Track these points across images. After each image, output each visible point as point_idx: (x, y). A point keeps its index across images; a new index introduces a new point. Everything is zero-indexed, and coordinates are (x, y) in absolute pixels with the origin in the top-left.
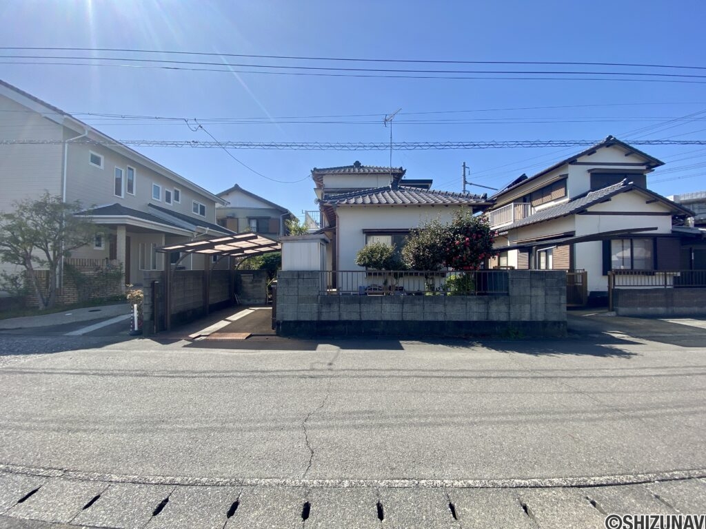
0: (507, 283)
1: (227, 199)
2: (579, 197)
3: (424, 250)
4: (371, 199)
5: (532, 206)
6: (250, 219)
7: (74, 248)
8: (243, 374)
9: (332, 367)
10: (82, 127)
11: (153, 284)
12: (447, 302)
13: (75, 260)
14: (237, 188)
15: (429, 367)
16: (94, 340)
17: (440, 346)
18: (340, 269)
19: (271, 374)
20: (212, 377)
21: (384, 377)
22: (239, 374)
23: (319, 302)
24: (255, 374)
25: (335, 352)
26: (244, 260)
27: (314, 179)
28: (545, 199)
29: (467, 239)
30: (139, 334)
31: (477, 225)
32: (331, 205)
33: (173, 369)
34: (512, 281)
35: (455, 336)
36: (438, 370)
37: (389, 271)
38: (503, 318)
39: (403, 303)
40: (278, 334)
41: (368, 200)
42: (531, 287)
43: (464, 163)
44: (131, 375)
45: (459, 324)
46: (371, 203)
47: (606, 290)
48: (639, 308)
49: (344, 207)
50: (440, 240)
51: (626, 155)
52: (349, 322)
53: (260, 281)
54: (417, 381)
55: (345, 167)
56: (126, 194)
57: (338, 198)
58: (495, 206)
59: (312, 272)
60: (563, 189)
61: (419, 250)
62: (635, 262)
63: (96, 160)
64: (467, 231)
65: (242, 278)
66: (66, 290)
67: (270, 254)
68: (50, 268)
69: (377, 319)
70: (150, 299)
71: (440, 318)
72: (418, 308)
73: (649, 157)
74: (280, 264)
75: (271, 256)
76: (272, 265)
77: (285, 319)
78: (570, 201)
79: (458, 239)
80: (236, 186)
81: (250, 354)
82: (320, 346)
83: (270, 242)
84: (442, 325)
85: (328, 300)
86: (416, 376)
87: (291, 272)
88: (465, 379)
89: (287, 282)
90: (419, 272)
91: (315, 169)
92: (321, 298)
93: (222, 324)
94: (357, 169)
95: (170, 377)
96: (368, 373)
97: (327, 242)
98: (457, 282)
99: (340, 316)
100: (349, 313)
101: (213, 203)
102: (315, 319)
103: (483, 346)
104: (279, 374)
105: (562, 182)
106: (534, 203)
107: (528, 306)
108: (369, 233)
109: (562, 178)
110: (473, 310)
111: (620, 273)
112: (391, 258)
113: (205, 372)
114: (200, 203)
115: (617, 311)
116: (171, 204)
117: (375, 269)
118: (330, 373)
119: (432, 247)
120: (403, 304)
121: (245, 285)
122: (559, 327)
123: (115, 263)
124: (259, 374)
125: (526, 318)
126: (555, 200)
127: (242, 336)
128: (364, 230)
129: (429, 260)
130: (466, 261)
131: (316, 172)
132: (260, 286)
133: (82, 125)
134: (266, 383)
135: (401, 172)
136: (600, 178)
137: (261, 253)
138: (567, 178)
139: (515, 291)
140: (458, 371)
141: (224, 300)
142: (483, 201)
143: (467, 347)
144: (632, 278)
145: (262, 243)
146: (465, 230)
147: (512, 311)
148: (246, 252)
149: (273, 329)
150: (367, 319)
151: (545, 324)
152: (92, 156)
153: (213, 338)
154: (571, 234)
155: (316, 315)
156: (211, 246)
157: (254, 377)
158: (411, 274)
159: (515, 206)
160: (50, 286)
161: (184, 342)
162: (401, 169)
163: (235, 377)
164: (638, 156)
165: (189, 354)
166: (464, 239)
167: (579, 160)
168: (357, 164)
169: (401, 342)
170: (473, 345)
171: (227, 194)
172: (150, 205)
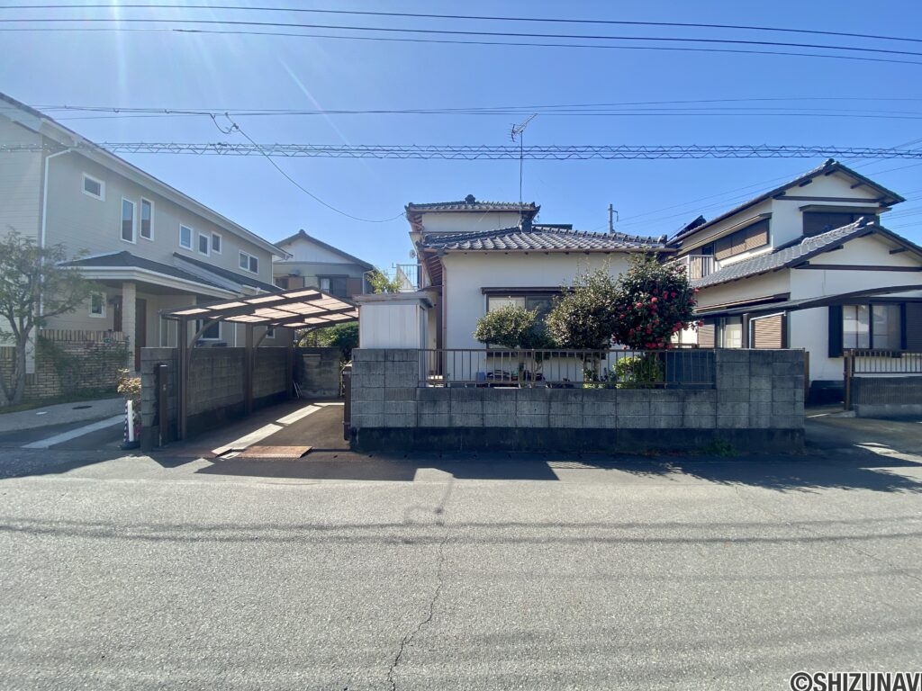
0: (713, 369)
1: (289, 250)
2: (789, 245)
3: (585, 317)
4: (494, 243)
5: (716, 260)
6: (320, 278)
7: (54, 314)
8: (284, 534)
9: (442, 517)
10: (70, 137)
11: (157, 370)
12: (619, 399)
13: (56, 332)
14: (302, 236)
15: (612, 519)
16: (62, 457)
17: (615, 471)
18: (449, 347)
19: (335, 533)
20: (228, 540)
21: (538, 541)
22: (277, 533)
23: (418, 397)
24: (306, 533)
25: (446, 484)
26: (306, 333)
27: (409, 220)
28: (736, 249)
29: (654, 299)
30: (135, 448)
31: (668, 278)
32: (435, 250)
33: (164, 521)
34: (721, 366)
35: (632, 453)
36: (630, 525)
37: (527, 351)
38: (706, 423)
39: (550, 400)
40: (353, 449)
41: (489, 244)
42: (751, 375)
43: (611, 205)
44: (85, 534)
45: (638, 434)
46: (496, 248)
47: (842, 378)
48: (887, 406)
49: (454, 254)
50: (612, 300)
51: (852, 187)
52: (465, 431)
53: (330, 364)
54: (600, 552)
55: (452, 203)
56: (138, 238)
57: (446, 242)
58: (680, 253)
59: (407, 350)
60: (765, 234)
61: (577, 316)
62: (875, 339)
63: (93, 188)
64: (654, 287)
65: (305, 359)
66: (42, 376)
67: (347, 324)
68: (17, 344)
69: (510, 424)
70: (152, 392)
71: (609, 424)
72: (574, 409)
73: (885, 190)
74: (357, 338)
75: (348, 329)
76: (347, 341)
77: (365, 425)
78: (775, 252)
79: (638, 299)
80: (302, 232)
81: (304, 488)
82: (421, 472)
83: (343, 305)
84: (612, 435)
85: (432, 397)
86: (596, 540)
87: (375, 352)
88: (685, 545)
89: (368, 365)
90: (576, 351)
91: (411, 204)
92: (421, 392)
93: (269, 430)
94: (470, 206)
95: (153, 539)
96: (507, 532)
97: (429, 306)
98: (635, 367)
99: (451, 419)
100: (465, 416)
101: (270, 255)
102: (412, 425)
103: (685, 471)
104: (349, 533)
105: (763, 225)
106: (719, 255)
107: (745, 405)
108: (491, 293)
109: (762, 218)
110: (660, 412)
111: (862, 355)
112: (531, 328)
113: (217, 528)
114: (250, 255)
115: (856, 410)
116: (208, 255)
117: (504, 347)
118: (440, 532)
119: (598, 312)
120: (550, 402)
121: (308, 370)
122: (793, 438)
123: (117, 336)
124: (313, 533)
125: (742, 424)
126: (751, 250)
127: (295, 452)
128: (483, 289)
129: (594, 332)
130: (651, 335)
131: (412, 209)
132: (330, 372)
133: (68, 134)
134: (323, 554)
135: (532, 209)
136: (818, 219)
137: (332, 323)
138: (770, 218)
139: (724, 381)
140: (666, 526)
141: (276, 392)
142: (662, 247)
143: (660, 474)
144: (878, 362)
145: (332, 307)
146: (651, 286)
147: (719, 413)
148: (308, 321)
149: (346, 439)
150: (493, 426)
151: (771, 433)
152: (87, 181)
153: (249, 455)
154: (784, 297)
155: (414, 418)
156: (250, 310)
157: (304, 540)
158: (564, 355)
159: (692, 259)
160: (17, 369)
161: (203, 463)
162: (533, 204)
163: (268, 539)
164: (869, 189)
165: (202, 487)
166: (649, 299)
167: (789, 193)
168: (470, 199)
169: (551, 464)
170: (669, 471)
171: (290, 244)
172: (176, 255)
